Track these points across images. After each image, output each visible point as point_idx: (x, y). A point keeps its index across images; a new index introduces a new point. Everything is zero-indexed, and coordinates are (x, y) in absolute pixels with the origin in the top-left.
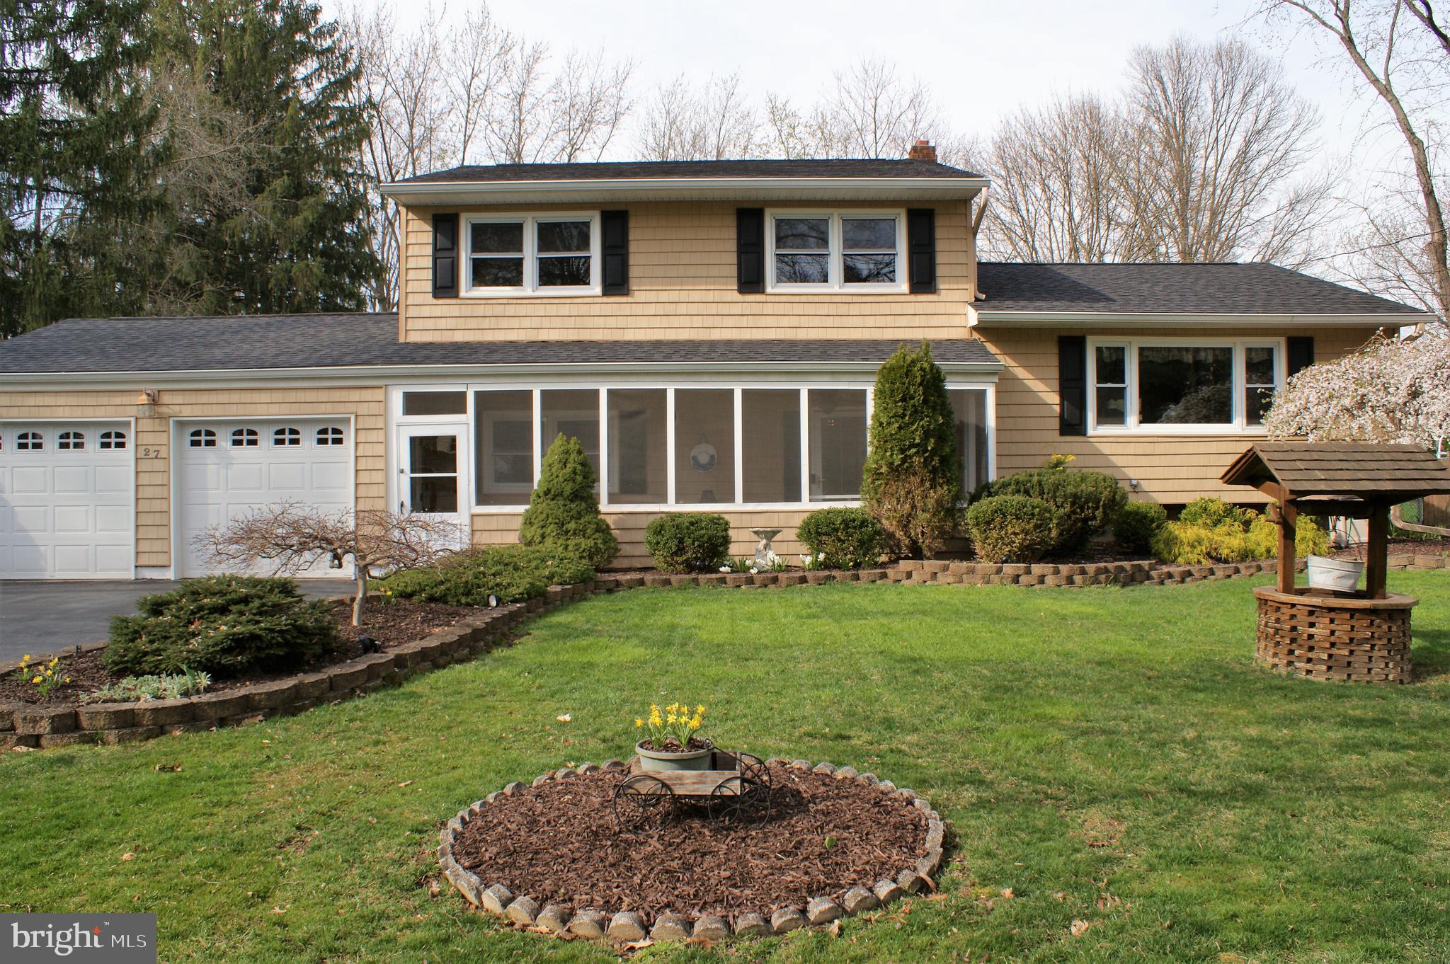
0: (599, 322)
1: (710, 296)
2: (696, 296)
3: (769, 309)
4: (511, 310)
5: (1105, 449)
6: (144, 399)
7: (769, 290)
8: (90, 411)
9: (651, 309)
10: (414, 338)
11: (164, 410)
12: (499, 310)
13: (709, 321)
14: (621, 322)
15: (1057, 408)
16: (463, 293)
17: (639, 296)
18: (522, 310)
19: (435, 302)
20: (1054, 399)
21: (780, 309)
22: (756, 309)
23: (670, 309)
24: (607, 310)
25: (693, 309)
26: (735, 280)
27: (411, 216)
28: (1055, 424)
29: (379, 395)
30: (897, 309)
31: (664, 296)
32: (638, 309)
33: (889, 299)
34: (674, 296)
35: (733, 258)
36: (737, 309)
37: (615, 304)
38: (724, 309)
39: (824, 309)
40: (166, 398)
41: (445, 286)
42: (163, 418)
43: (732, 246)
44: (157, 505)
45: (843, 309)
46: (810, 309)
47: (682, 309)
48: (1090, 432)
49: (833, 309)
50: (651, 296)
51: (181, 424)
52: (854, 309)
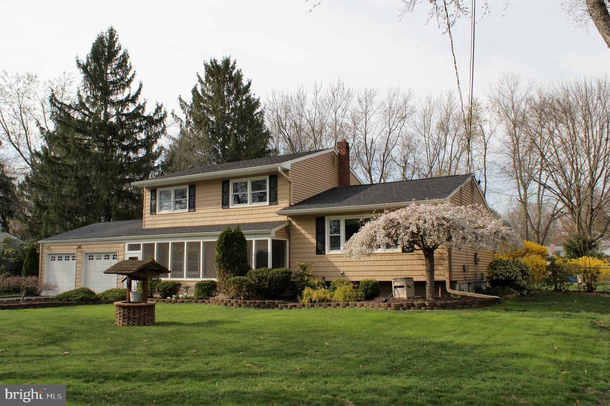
0: (188, 220)
1: (215, 210)
2: (211, 211)
3: (230, 213)
4: (168, 218)
5: (332, 260)
6: (76, 247)
7: (230, 207)
8: (69, 250)
9: (200, 216)
10: (146, 227)
11: (82, 250)
12: (165, 218)
13: (215, 219)
14: (193, 220)
15: (315, 244)
16: (157, 213)
17: (197, 211)
18: (170, 217)
19: (151, 216)
20: (314, 241)
21: (233, 213)
22: (227, 214)
23: (205, 215)
24: (190, 216)
25: (211, 215)
26: (221, 205)
27: (147, 190)
28: (315, 250)
29: (122, 245)
30: (266, 211)
31: (204, 211)
32: (197, 216)
33: (264, 207)
34: (206, 211)
35: (221, 197)
36: (222, 214)
37: (192, 214)
38: (219, 214)
39: (245, 213)
40: (82, 247)
41: (153, 210)
42: (82, 252)
43: (221, 193)
44: (79, 276)
45: (250, 212)
46: (241, 213)
47: (208, 215)
48: (327, 253)
49: (248, 212)
50: (200, 211)
51: (87, 254)
52: (254, 212)
